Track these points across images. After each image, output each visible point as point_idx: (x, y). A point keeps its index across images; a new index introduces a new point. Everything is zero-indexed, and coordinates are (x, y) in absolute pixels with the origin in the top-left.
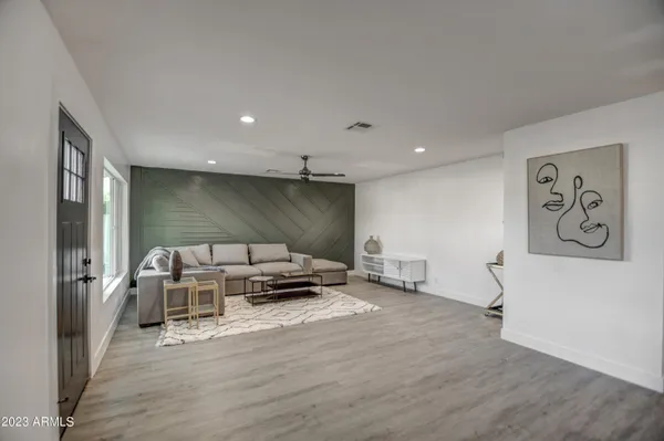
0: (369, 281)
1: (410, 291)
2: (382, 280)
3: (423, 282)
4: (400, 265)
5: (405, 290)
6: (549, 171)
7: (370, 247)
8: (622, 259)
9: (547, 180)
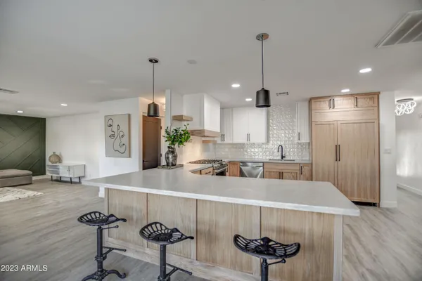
0: (52, 180)
1: (75, 183)
2: (62, 179)
3: (84, 177)
4: (69, 168)
5: (71, 182)
6: (110, 122)
7: (52, 159)
8: (130, 157)
9: (110, 126)
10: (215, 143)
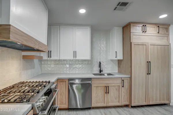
10: (40, 59)
